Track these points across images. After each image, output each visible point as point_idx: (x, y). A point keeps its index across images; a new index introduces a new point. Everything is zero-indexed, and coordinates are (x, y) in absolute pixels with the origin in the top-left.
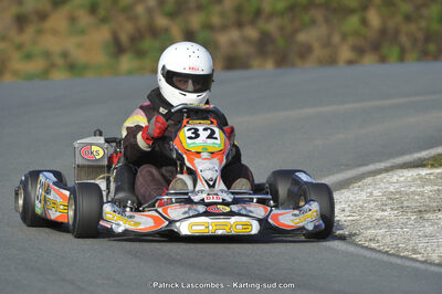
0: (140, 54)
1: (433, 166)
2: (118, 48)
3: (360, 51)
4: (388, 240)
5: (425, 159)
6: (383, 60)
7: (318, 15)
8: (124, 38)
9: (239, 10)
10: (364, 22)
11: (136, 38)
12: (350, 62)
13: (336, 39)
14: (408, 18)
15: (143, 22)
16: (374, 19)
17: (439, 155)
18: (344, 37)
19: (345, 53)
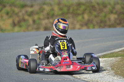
0: (20, 26)
1: (102, 58)
2: (14, 25)
3: (82, 26)
4: (90, 78)
5: (100, 56)
6: (88, 28)
7: (70, 15)
8: (16, 22)
9: (48, 14)
10: (83, 18)
11: (19, 22)
12: (79, 29)
13: (75, 22)
14: (96, 16)
15: (21, 17)
16: (86, 17)
17: (104, 55)
18: (78, 22)
19: (78, 26)
